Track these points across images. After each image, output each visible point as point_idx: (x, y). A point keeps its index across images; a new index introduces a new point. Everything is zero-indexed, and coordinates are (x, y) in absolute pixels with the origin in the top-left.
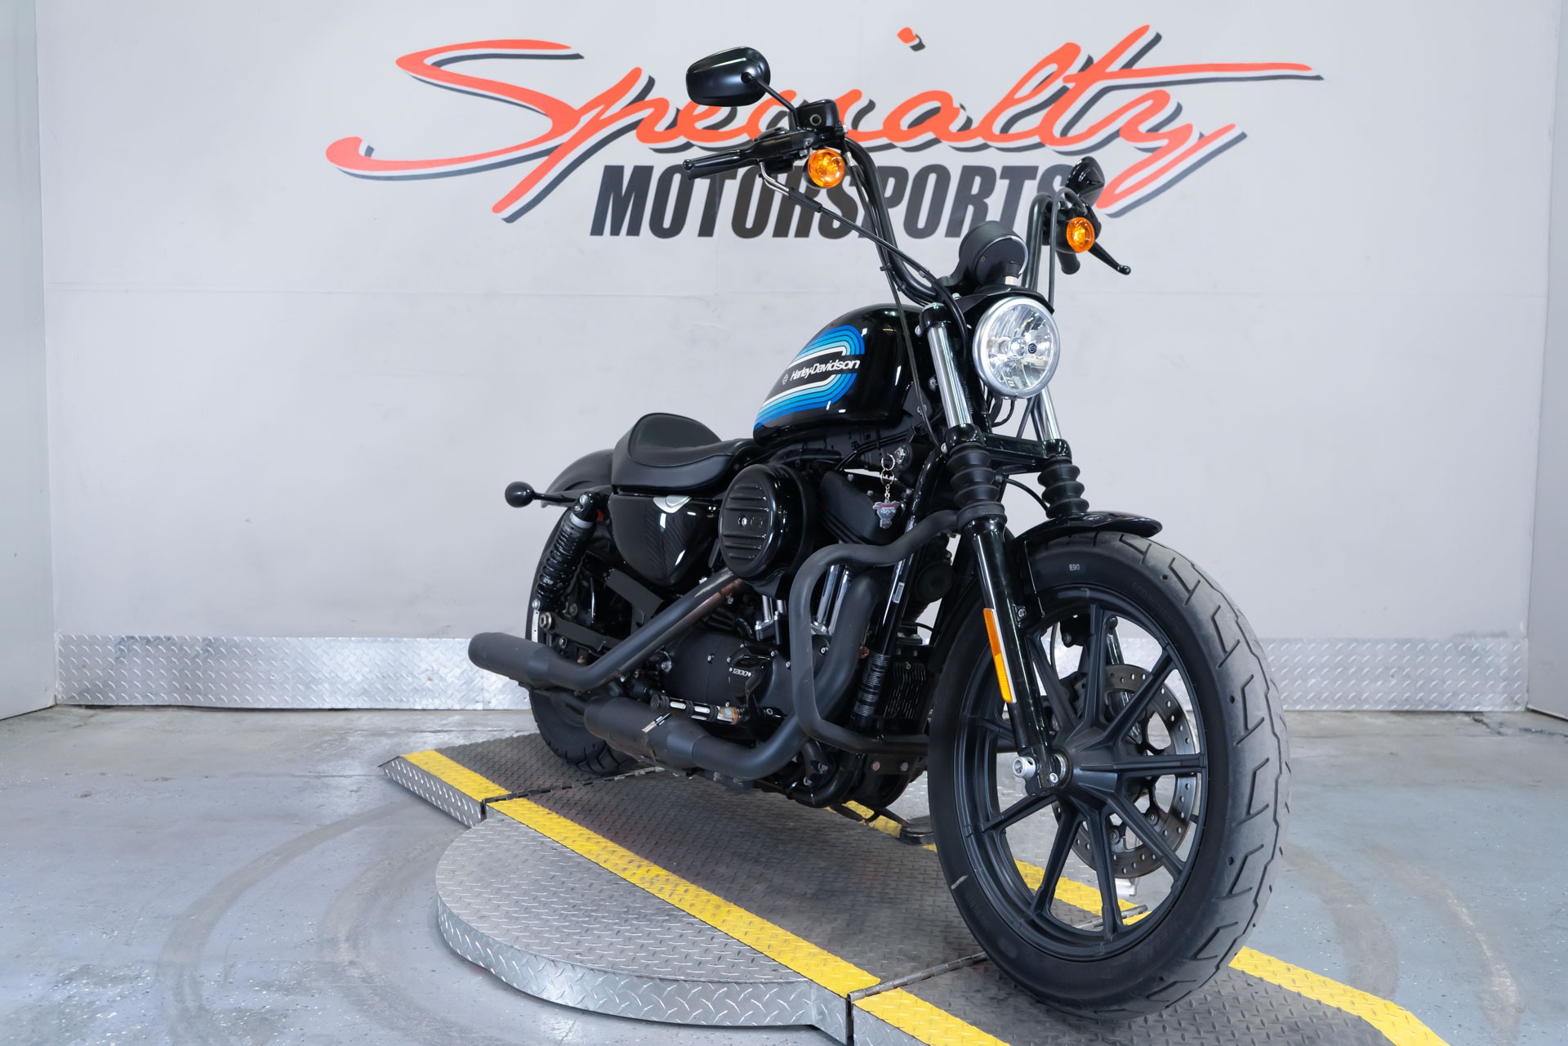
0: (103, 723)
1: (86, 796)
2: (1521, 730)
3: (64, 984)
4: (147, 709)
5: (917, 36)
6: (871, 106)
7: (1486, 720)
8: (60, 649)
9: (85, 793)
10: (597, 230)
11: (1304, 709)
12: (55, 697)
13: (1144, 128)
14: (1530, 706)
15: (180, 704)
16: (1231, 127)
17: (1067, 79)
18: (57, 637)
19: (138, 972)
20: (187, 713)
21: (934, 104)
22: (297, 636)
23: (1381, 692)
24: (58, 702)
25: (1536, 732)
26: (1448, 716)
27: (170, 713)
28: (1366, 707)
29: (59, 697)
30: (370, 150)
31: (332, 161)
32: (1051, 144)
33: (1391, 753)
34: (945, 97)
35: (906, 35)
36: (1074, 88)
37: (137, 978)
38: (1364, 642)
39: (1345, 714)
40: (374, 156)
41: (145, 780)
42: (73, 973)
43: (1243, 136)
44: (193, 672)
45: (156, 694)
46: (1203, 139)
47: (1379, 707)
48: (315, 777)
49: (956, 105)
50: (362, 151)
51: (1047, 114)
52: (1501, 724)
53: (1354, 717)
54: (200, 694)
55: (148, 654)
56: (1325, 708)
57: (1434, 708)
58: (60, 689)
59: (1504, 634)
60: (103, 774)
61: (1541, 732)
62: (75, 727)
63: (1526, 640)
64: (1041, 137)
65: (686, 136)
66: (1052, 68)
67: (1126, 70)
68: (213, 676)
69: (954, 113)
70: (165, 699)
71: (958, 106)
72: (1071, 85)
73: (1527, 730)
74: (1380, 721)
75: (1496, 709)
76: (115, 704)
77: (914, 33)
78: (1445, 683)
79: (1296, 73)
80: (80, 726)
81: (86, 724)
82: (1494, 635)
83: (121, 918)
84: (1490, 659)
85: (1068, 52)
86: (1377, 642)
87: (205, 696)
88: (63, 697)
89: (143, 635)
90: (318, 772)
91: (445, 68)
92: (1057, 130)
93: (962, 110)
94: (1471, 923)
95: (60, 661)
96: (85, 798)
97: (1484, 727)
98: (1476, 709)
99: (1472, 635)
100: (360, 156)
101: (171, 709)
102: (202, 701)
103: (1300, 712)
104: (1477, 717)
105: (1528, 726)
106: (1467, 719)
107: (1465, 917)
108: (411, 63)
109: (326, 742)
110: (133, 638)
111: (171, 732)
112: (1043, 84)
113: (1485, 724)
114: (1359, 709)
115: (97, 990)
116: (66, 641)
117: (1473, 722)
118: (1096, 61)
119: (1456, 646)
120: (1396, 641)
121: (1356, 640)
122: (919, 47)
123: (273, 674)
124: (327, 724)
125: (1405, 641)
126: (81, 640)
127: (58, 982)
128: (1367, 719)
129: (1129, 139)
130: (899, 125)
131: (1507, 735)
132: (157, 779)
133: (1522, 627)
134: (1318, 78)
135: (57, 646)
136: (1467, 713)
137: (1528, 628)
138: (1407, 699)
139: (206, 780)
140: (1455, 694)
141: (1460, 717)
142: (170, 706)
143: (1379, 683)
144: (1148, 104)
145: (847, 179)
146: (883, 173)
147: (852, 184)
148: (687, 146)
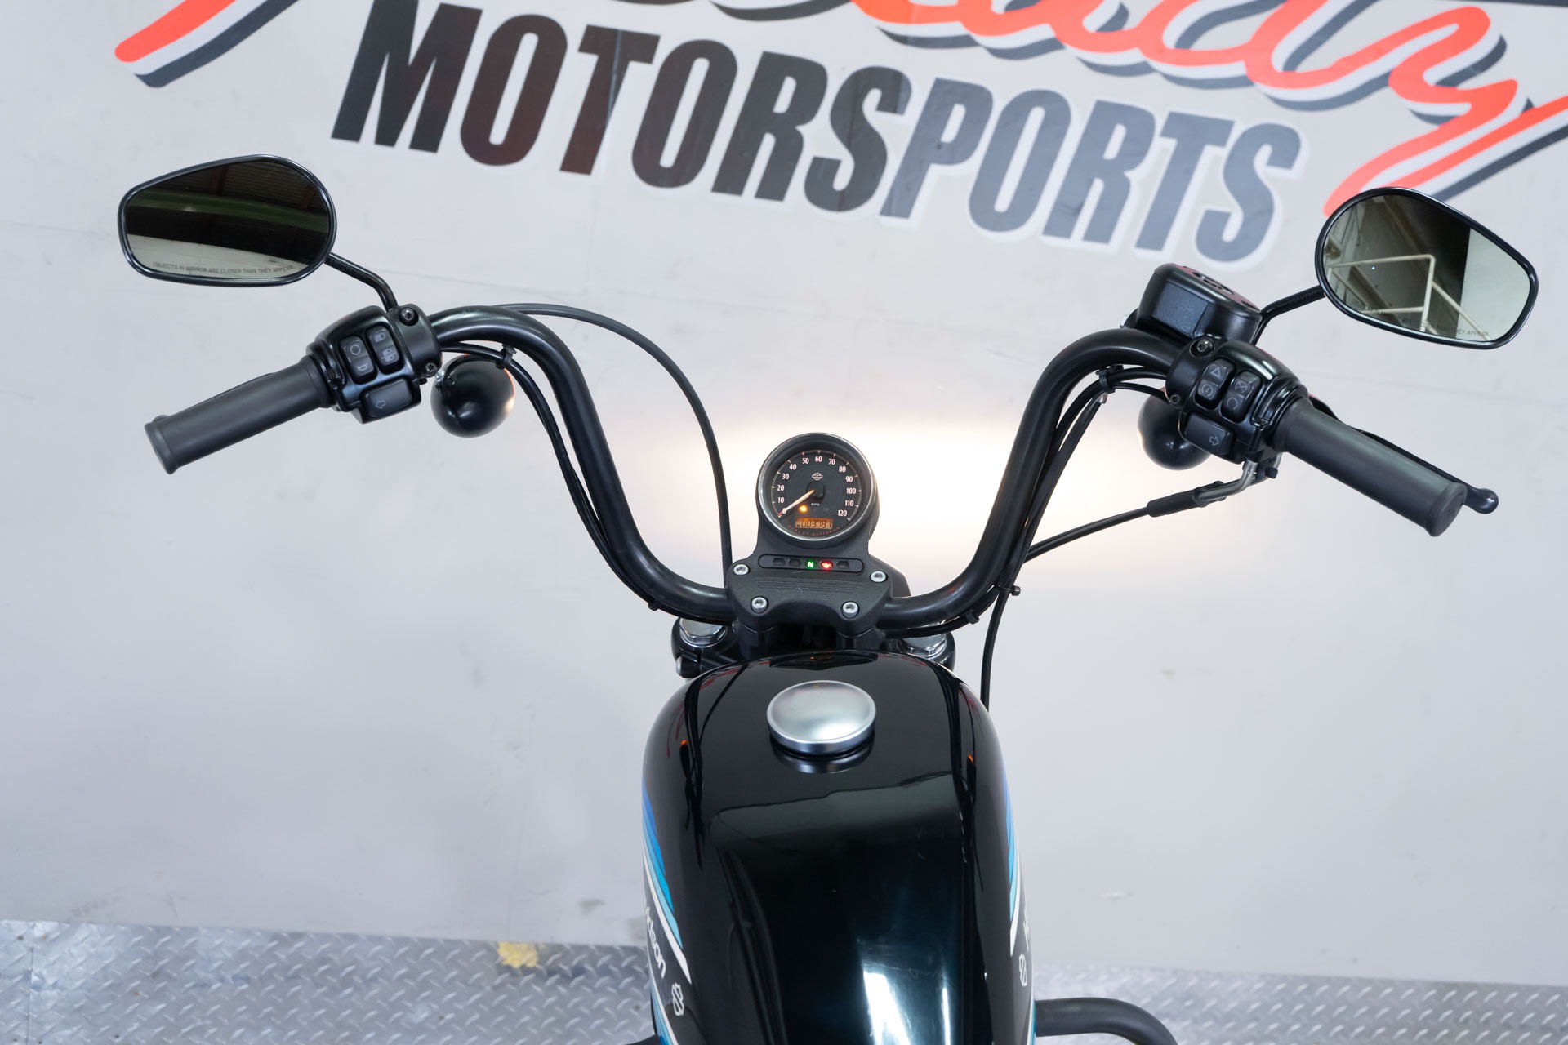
10: (348, 127)
13: (1433, 75)
46: (1530, 113)
64: (1247, 65)
92: (1280, 56)
129: (1403, 93)
130: (989, 3)
144: (1448, 31)
145: (874, 97)
146: (945, 93)
147: (883, 106)
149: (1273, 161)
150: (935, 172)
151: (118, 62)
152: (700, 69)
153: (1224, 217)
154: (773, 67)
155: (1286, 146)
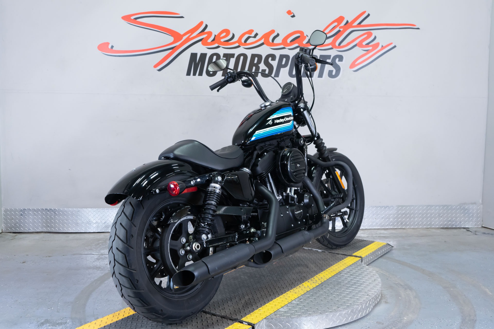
0: (20, 238)
1: (24, 263)
2: (482, 233)
3: (41, 326)
4: (34, 233)
5: (293, 13)
6: (278, 35)
7: (470, 230)
8: (4, 213)
9: (24, 262)
10: (188, 74)
11: (414, 227)
12: (2, 229)
13: (364, 43)
14: (483, 226)
15: (46, 231)
16: (391, 44)
17: (340, 27)
18: (3, 209)
19: (65, 321)
20: (49, 234)
21: (298, 35)
22: (87, 208)
23: (437, 222)
24: (3, 231)
25: (487, 234)
26: (459, 229)
27: (42, 235)
28: (433, 227)
29: (3, 229)
30: (112, 47)
31: (100, 50)
32: (335, 48)
33: (445, 241)
34: (302, 33)
35: (289, 12)
36: (343, 30)
37: (66, 323)
38: (432, 206)
39: (427, 229)
40: (114, 49)
41: (43, 257)
42: (43, 322)
43: (395, 47)
44: (50, 221)
45: (38, 228)
46: (383, 47)
47: (437, 227)
48: (101, 255)
49: (305, 35)
50: (110, 47)
51: (334, 38)
52: (476, 231)
53: (430, 230)
54: (53, 228)
55: (35, 214)
56: (420, 227)
57: (454, 227)
58: (4, 227)
59: (475, 203)
60: (27, 255)
61: (489, 234)
62: (11, 240)
63: (482, 205)
64: (332, 46)
65: (218, 44)
66: (336, 24)
67: (359, 25)
68: (58, 222)
69: (305, 38)
70: (40, 230)
71: (306, 35)
72: (341, 30)
73: (484, 233)
74: (438, 231)
75: (473, 227)
76: (23, 232)
77: (292, 12)
78: (457, 219)
79: (411, 27)
80: (13, 239)
81: (15, 239)
82: (472, 204)
83: (52, 303)
84: (470, 211)
85: (341, 19)
86: (437, 206)
87: (55, 228)
88: (5, 230)
89: (33, 208)
90: (102, 253)
91: (138, 20)
92: (337, 44)
93: (307, 37)
94: (491, 294)
95: (4, 217)
96: (24, 264)
97: (471, 233)
98: (467, 227)
99: (465, 204)
100: (109, 49)
101: (42, 233)
102: (53, 230)
103: (413, 228)
104: (467, 229)
105: (484, 232)
106: (465, 230)
107: (488, 292)
108: (127, 18)
109: (100, 243)
110: (30, 209)
111: (45, 240)
112: (332, 29)
113: (471, 231)
114: (431, 227)
115: (53, 328)
116: (6, 211)
117: (467, 231)
118: (349, 22)
119: (461, 207)
120: (442, 206)
121: (430, 206)
122: (293, 16)
123: (78, 221)
124: (98, 237)
125: (445, 206)
126: (11, 210)
127: (38, 325)
128: (434, 230)
129: (360, 47)
130: (287, 41)
131: (478, 235)
132: (47, 257)
133: (480, 201)
134: (418, 29)
135: (3, 212)
136: (464, 228)
137: (482, 201)
138: (446, 224)
139: (64, 256)
140: (460, 222)
141: (462, 229)
142: (42, 232)
143: (437, 219)
144: (366, 36)
145: (270, 59)
146: (282, 57)
147: (272, 60)
148: (218, 47)
149: (339, 61)
150: (282, 69)
151: (153, 68)
152: (242, 58)
153: (332, 71)
154: (253, 56)
155: (341, 58)
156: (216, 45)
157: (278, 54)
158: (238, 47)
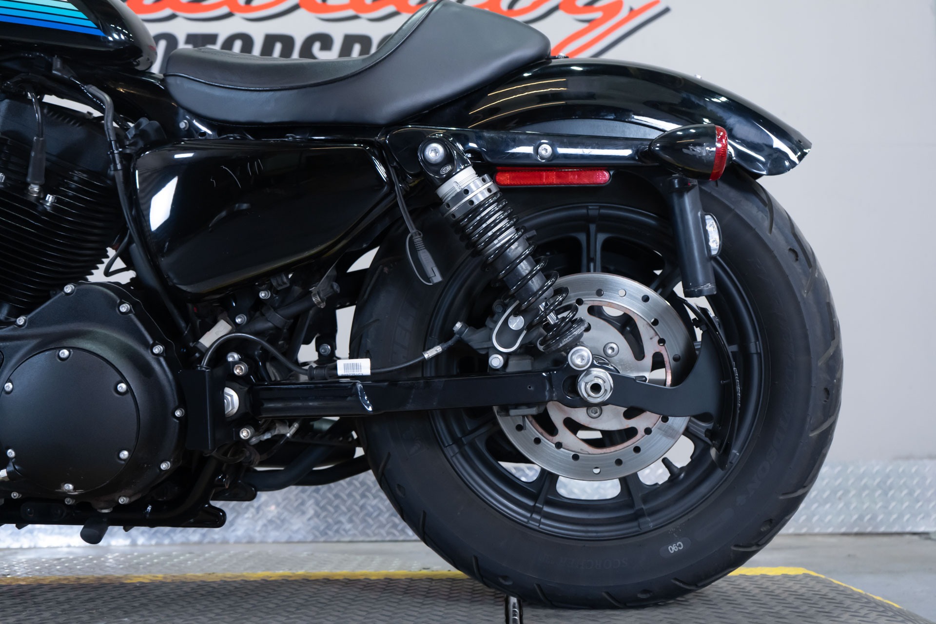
7: (933, 538)
13: (580, 2)
16: (656, 2)
26: (898, 536)
43: (667, 10)
46: (633, 13)
47: (830, 530)
57: (882, 529)
78: (890, 505)
82: (930, 457)
84: (928, 481)
92: (504, 4)
98: (923, 530)
99: (910, 457)
104: (924, 536)
106: (917, 538)
117: (921, 539)
129: (567, 12)
136: (914, 534)
140: (901, 516)
141: (908, 537)
145: (317, 45)
146: (350, 40)
147: (322, 49)
148: (172, 17)
152: (238, 44)
154: (270, 40)
156: (167, 12)
157: (338, 32)
158: (229, 15)
